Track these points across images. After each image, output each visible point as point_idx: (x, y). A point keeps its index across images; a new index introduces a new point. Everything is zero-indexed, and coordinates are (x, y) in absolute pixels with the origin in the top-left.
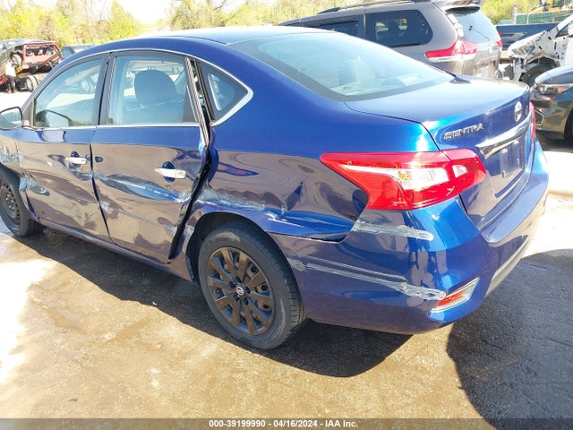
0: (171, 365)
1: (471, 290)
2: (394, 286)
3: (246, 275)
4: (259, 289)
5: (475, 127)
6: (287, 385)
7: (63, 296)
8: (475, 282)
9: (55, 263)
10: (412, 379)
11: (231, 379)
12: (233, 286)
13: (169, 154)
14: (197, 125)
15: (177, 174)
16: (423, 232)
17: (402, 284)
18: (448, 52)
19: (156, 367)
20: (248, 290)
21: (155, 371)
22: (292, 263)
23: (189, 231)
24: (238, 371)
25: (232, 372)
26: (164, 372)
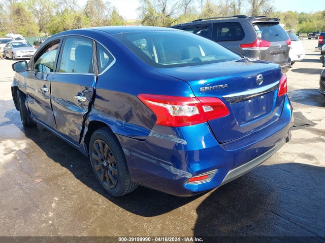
0: (65, 197)
1: (212, 176)
2: (167, 167)
3: (108, 156)
4: (113, 164)
5: (222, 86)
6: (117, 215)
7: (31, 157)
8: (215, 171)
9: (32, 141)
10: (183, 222)
11: (91, 208)
12: (103, 161)
13: (80, 89)
14: (94, 75)
15: (83, 99)
16: (182, 140)
17: (171, 167)
18: (252, 45)
19: (57, 197)
20: (108, 164)
21: (56, 199)
22: (125, 151)
23: (86, 130)
24: (95, 204)
25: (93, 205)
26: (60, 200)
